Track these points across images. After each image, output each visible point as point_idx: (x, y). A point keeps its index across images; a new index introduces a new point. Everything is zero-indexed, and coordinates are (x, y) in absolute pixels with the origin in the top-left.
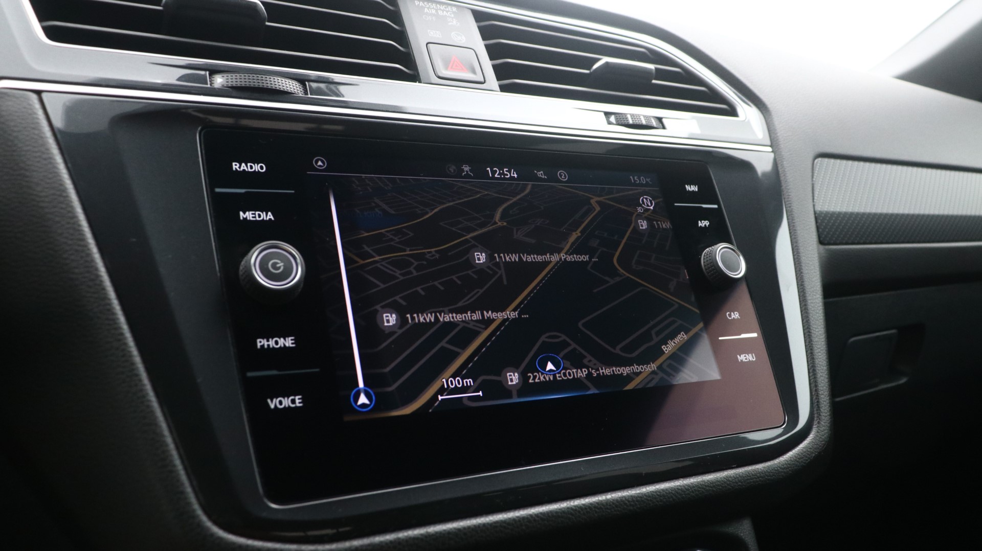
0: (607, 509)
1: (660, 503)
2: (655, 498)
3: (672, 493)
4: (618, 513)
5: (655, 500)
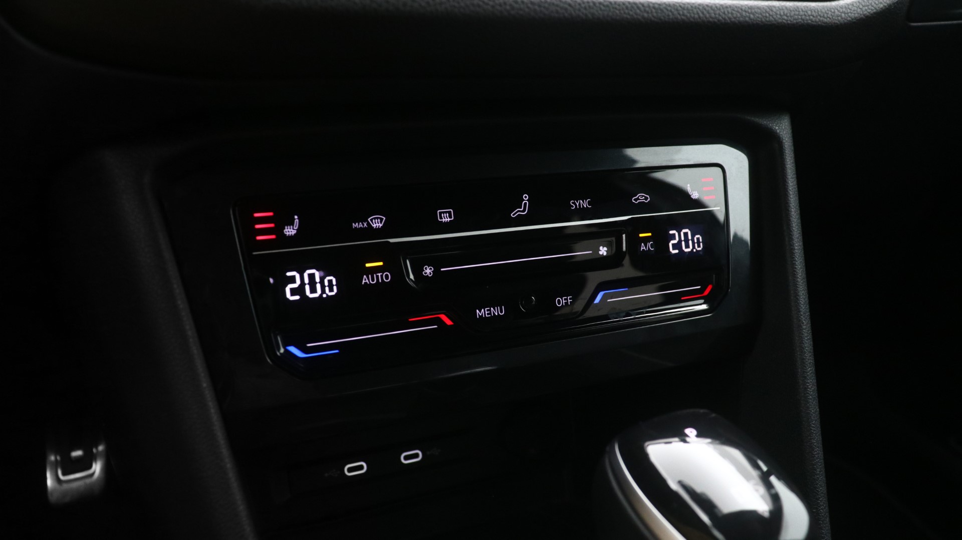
0: (616, 8)
1: (683, 17)
2: (677, 10)
3: (699, 8)
4: (629, 17)
5: (676, 13)
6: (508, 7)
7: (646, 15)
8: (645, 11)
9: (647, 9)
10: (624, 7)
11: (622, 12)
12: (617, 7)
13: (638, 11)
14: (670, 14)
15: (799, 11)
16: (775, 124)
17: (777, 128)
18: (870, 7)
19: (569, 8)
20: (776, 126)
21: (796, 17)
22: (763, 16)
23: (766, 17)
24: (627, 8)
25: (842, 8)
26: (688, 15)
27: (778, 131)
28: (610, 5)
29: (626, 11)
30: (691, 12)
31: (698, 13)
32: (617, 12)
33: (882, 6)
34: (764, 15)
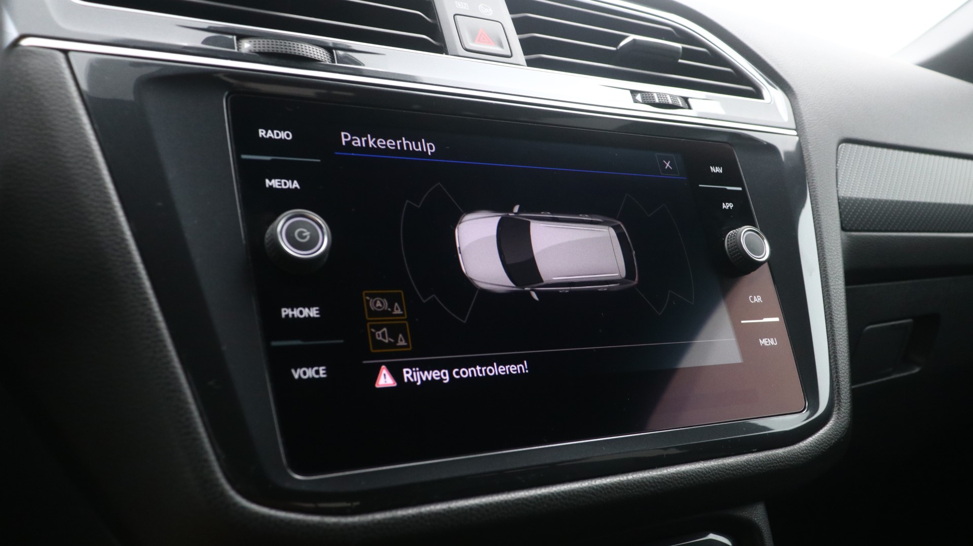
0: (629, 489)
2: (677, 480)
5: (675, 482)
6: (545, 506)
7: (652, 489)
8: (652, 486)
9: (653, 484)
10: (635, 487)
11: (634, 491)
12: (630, 487)
13: (646, 487)
14: (671, 484)
15: (770, 461)
16: (753, 516)
17: (756, 519)
18: (825, 444)
19: (592, 496)
20: (755, 517)
21: (769, 466)
22: (743, 471)
23: (746, 470)
24: (638, 487)
25: (803, 451)
26: (685, 482)
27: (757, 522)
28: (624, 487)
29: (637, 489)
30: (687, 479)
31: (693, 479)
32: (630, 492)
33: (833, 441)
34: (744, 469)
